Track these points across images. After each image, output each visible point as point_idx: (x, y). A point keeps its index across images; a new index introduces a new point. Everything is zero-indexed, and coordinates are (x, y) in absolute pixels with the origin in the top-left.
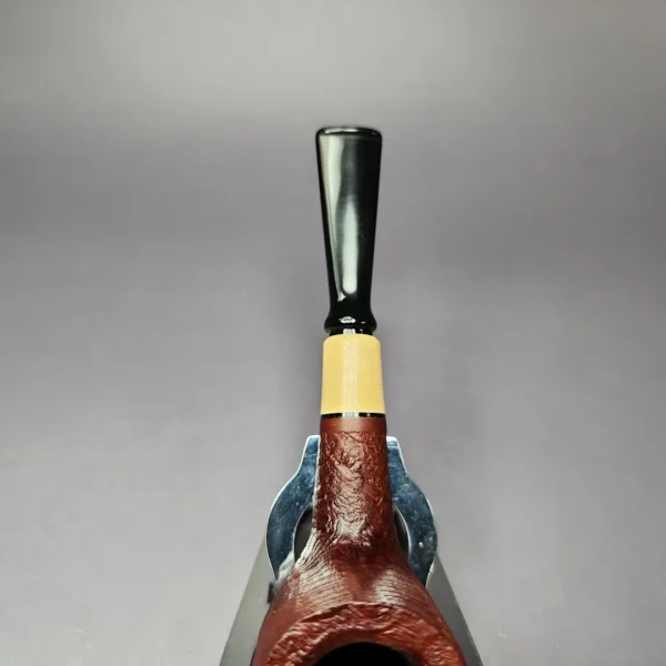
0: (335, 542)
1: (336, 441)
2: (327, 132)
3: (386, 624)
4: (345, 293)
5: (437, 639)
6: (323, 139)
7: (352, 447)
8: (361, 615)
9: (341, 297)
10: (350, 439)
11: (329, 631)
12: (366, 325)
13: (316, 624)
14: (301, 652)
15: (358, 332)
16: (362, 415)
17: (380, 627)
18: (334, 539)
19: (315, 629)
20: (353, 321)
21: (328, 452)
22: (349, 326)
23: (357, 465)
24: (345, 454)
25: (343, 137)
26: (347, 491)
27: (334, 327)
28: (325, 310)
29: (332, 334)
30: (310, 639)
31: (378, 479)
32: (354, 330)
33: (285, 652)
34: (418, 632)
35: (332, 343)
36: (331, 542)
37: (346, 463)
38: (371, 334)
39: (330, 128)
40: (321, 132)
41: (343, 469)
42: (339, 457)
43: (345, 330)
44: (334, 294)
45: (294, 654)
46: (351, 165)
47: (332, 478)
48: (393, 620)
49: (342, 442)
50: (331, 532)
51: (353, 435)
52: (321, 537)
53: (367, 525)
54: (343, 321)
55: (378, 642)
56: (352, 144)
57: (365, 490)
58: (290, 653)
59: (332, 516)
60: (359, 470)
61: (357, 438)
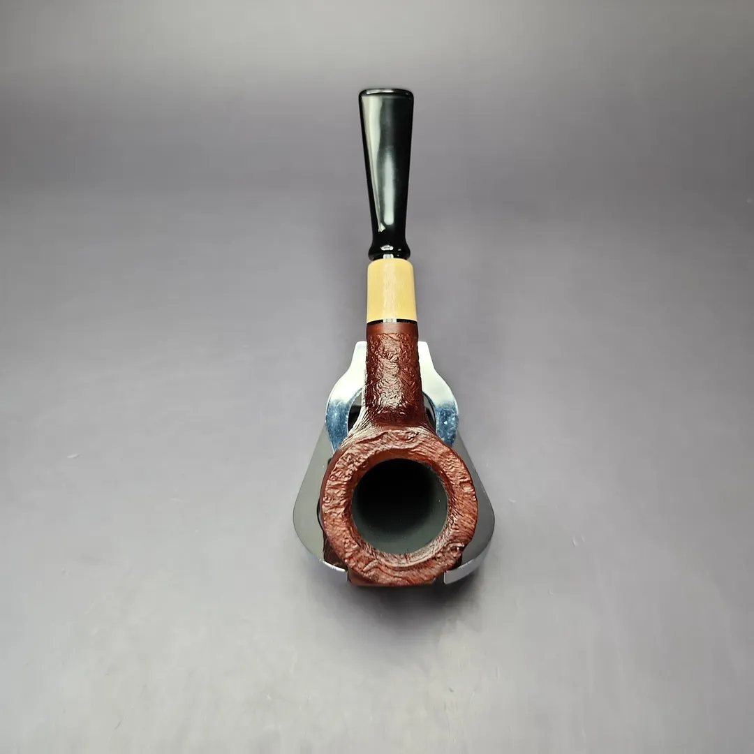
0: (379, 413)
1: (379, 341)
2: (368, 93)
3: (414, 445)
4: (384, 225)
5: (449, 455)
6: (364, 98)
7: (391, 346)
8: (397, 439)
9: (382, 228)
10: (389, 338)
11: (375, 449)
12: (402, 252)
13: (366, 445)
14: (356, 464)
15: (395, 257)
16: (398, 320)
17: (411, 446)
18: (378, 411)
19: (366, 448)
20: (392, 248)
21: (372, 350)
22: (388, 252)
23: (395, 358)
24: (386, 350)
25: (381, 97)
26: (387, 376)
27: (376, 254)
28: (369, 241)
29: (374, 260)
30: (362, 455)
31: (411, 369)
32: (392, 255)
33: (345, 463)
34: (436, 449)
35: (375, 266)
36: (376, 413)
37: (386, 357)
38: (406, 259)
39: (370, 89)
40: (363, 93)
41: (384, 361)
42: (381, 353)
43: (384, 256)
44: (375, 226)
45: (352, 465)
46: (388, 120)
47: (376, 368)
48: (418, 442)
49: (383, 341)
50: (376, 407)
51: (392, 336)
52: (368, 410)
53: (403, 400)
54: (383, 249)
55: (409, 458)
56: (389, 103)
57: (401, 376)
58: (349, 464)
59: (377, 396)
60: (397, 361)
61: (395, 338)
